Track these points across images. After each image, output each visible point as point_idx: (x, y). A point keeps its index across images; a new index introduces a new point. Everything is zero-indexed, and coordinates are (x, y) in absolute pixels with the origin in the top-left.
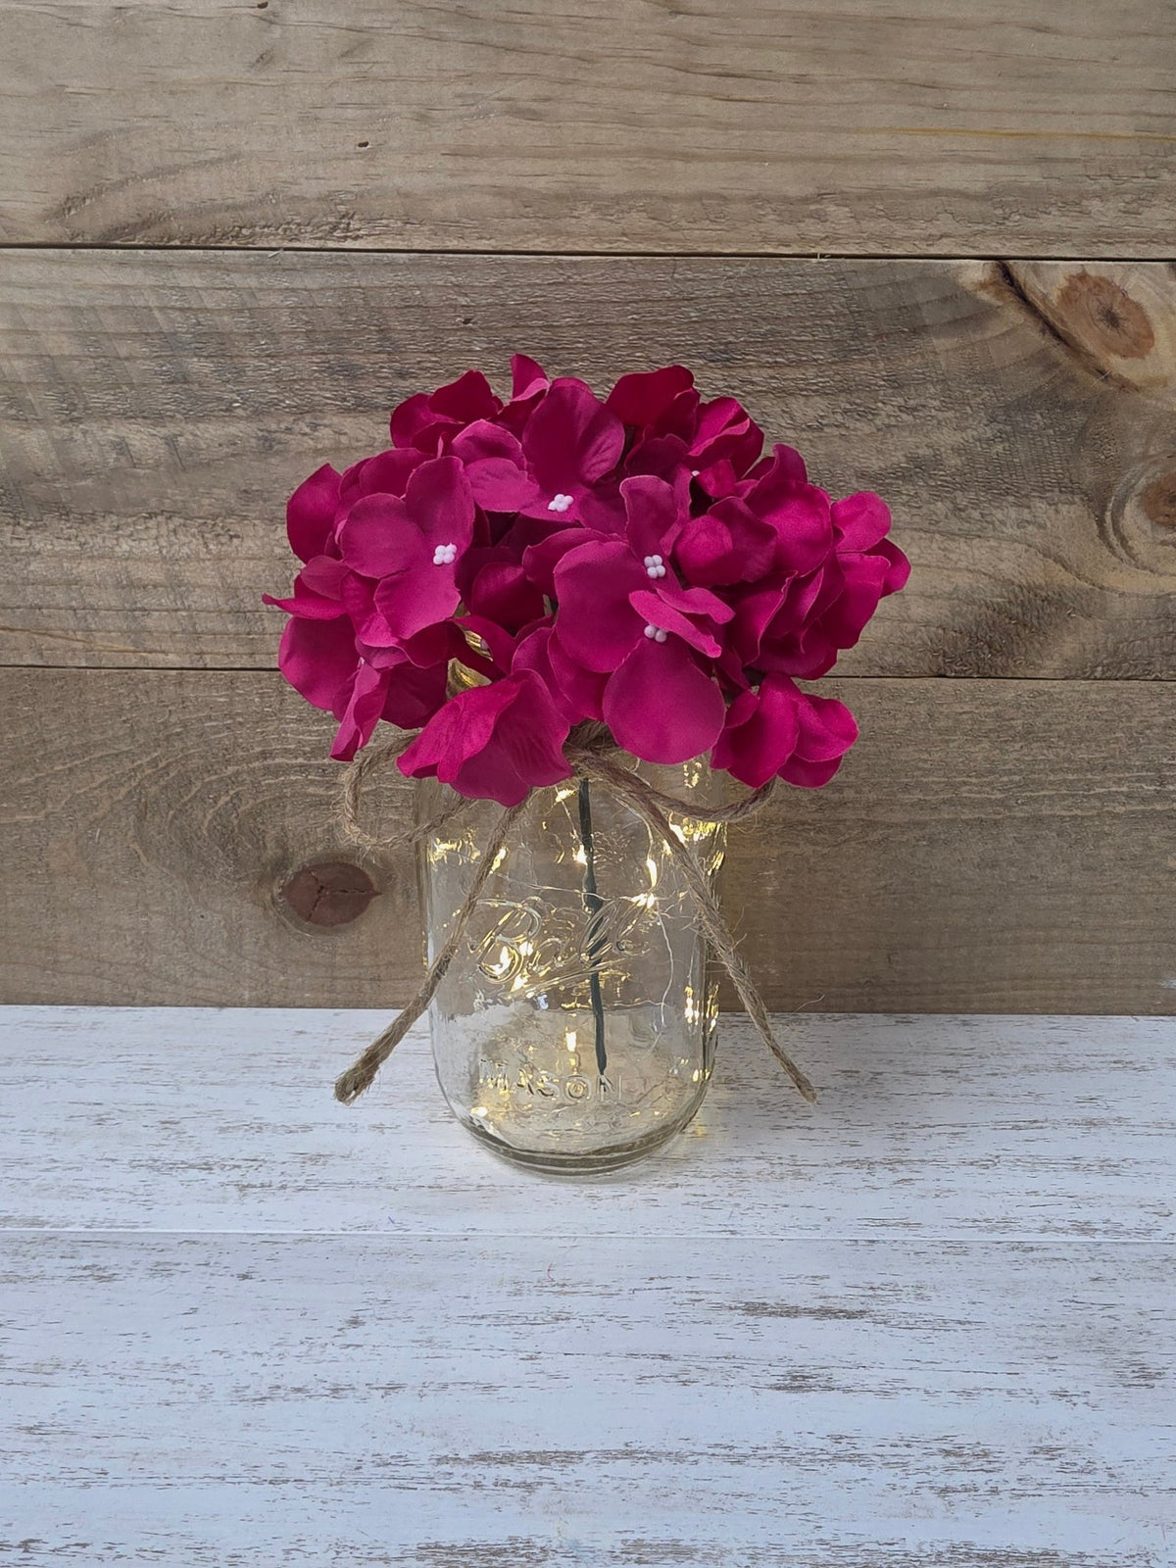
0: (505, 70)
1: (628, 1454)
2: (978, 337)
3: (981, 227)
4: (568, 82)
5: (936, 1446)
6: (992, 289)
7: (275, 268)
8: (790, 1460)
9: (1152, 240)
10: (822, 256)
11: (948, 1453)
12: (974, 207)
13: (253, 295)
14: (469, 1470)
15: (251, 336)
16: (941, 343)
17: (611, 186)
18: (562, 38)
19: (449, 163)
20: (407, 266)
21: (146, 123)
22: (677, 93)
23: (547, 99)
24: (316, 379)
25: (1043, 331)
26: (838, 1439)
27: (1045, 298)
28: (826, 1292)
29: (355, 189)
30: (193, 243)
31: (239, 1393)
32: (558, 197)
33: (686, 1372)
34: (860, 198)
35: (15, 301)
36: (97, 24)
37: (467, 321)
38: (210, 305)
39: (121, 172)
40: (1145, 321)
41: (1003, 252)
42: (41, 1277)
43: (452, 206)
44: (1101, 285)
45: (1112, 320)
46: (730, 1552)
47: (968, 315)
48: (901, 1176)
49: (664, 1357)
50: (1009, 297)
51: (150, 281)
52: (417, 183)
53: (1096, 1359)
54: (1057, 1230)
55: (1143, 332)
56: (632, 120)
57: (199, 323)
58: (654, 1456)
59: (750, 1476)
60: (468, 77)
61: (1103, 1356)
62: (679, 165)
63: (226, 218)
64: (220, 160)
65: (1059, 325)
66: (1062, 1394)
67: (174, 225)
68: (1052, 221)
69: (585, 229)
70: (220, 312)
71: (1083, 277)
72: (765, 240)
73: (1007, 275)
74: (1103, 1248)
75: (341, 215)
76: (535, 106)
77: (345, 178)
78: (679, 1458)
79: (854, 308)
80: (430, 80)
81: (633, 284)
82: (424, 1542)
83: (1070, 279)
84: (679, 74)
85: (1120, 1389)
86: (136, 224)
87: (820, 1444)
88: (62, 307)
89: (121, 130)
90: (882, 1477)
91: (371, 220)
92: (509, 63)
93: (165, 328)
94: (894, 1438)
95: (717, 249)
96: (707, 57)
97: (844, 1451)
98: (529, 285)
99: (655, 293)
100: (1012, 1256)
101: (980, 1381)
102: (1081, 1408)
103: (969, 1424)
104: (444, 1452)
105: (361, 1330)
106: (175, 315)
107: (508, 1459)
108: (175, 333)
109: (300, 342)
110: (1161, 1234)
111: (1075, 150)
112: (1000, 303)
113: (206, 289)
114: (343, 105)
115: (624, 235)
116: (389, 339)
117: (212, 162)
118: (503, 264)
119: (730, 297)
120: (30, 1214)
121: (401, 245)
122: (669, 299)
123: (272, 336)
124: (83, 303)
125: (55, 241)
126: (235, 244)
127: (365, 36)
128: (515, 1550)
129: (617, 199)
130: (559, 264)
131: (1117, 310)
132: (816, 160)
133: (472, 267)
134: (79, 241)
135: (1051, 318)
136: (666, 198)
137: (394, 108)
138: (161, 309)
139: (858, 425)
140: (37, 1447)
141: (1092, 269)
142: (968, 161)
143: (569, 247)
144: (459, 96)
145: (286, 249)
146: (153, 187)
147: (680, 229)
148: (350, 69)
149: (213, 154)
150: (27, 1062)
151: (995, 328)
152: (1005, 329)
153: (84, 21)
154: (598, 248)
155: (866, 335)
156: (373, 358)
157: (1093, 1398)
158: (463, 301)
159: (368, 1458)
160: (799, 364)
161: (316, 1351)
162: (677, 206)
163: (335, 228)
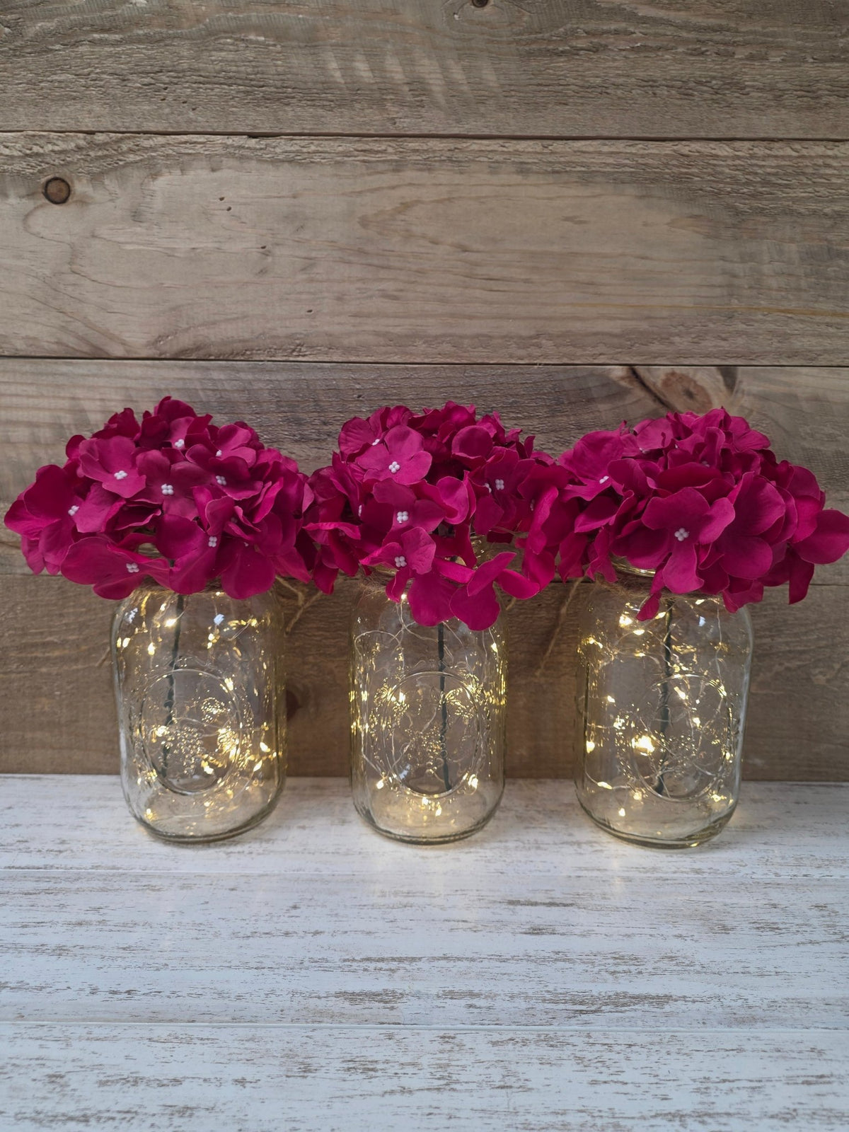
0: (381, 276)
1: (445, 958)
2: (620, 404)
3: (620, 350)
4: (413, 282)
5: (609, 956)
6: (628, 380)
7: (262, 370)
8: (532, 961)
9: (707, 356)
10: (540, 364)
11: (616, 958)
12: (616, 341)
13: (250, 383)
14: (361, 964)
15: (248, 403)
16: (602, 407)
17: (433, 331)
18: (409, 263)
19: (352, 320)
20: (329, 369)
21: (202, 301)
22: (466, 288)
23: (401, 290)
24: (281, 425)
25: (654, 401)
26: (557, 953)
27: (654, 384)
28: (553, 896)
29: (305, 332)
30: (221, 358)
31: (235, 935)
32: (407, 336)
33: (475, 927)
34: (558, 336)
35: (128, 386)
36: (182, 255)
37: (359, 396)
38: (228, 388)
39: (188, 324)
40: (707, 396)
41: (632, 362)
42: (122, 890)
43: (353, 341)
44: (682, 378)
45: (690, 395)
46: (499, 995)
47: (615, 392)
48: (595, 849)
49: (464, 921)
50: (636, 384)
51: (198, 376)
52: (336, 329)
53: (699, 923)
54: (682, 872)
55: (705, 400)
56: (443, 300)
57: (222, 397)
58: (459, 959)
59: (510, 967)
60: (362, 280)
61: (702, 922)
62: (467, 321)
63: (239, 346)
64: (238, 318)
65: (662, 397)
66: (680, 936)
67: (214, 350)
68: (656, 347)
69: (420, 351)
70: (233, 391)
71: (673, 374)
72: (511, 357)
73: (634, 373)
74: (707, 879)
75: (297, 345)
76: (395, 293)
77: (299, 326)
78: (473, 960)
79: (557, 390)
80: (344, 281)
81: (444, 378)
82: (338, 991)
83: (667, 375)
84: (467, 279)
85: (711, 934)
86: (192, 349)
87: (548, 955)
88: (152, 389)
89: (189, 304)
90: (580, 967)
91: (311, 347)
92: (383, 273)
93: (204, 400)
94: (587, 952)
95: (487, 361)
96: (480, 271)
97: (560, 957)
98: (392, 379)
99: (455, 383)
100: (656, 882)
101: (635, 931)
102: (689, 941)
103: (627, 948)
104: (347, 957)
105: (298, 910)
106: (210, 393)
107: (382, 960)
108: (208, 402)
109: (273, 407)
110: (741, 874)
111: (665, 313)
112: (631, 387)
113: (226, 380)
114: (300, 293)
115: (439, 354)
116: (318, 405)
117: (234, 319)
118: (378, 369)
119: (493, 384)
120: (110, 864)
121: (327, 359)
122: (462, 386)
123: (258, 403)
124: (163, 386)
125: (151, 356)
126: (242, 358)
127: (312, 261)
128: (387, 994)
129: (436, 337)
130: (407, 369)
131: (692, 389)
132: (535, 318)
133: (362, 370)
134: (163, 356)
135: (658, 394)
136: (461, 337)
137: (326, 294)
138: (204, 390)
139: (561, 448)
140: (129, 955)
141: (678, 370)
142: (611, 318)
143: (412, 360)
144: (359, 289)
145: (269, 361)
146: (203, 331)
147: (468, 351)
148: (305, 276)
149: (235, 316)
150: (100, 799)
151: (629, 399)
152: (635, 400)
153: (176, 254)
154: (426, 361)
155: (563, 403)
156: (311, 415)
157: (695, 938)
158: (358, 386)
159: (307, 959)
160: (530, 418)
161: (275, 919)
162: (466, 341)
163: (294, 351)
